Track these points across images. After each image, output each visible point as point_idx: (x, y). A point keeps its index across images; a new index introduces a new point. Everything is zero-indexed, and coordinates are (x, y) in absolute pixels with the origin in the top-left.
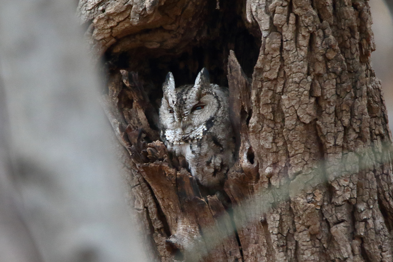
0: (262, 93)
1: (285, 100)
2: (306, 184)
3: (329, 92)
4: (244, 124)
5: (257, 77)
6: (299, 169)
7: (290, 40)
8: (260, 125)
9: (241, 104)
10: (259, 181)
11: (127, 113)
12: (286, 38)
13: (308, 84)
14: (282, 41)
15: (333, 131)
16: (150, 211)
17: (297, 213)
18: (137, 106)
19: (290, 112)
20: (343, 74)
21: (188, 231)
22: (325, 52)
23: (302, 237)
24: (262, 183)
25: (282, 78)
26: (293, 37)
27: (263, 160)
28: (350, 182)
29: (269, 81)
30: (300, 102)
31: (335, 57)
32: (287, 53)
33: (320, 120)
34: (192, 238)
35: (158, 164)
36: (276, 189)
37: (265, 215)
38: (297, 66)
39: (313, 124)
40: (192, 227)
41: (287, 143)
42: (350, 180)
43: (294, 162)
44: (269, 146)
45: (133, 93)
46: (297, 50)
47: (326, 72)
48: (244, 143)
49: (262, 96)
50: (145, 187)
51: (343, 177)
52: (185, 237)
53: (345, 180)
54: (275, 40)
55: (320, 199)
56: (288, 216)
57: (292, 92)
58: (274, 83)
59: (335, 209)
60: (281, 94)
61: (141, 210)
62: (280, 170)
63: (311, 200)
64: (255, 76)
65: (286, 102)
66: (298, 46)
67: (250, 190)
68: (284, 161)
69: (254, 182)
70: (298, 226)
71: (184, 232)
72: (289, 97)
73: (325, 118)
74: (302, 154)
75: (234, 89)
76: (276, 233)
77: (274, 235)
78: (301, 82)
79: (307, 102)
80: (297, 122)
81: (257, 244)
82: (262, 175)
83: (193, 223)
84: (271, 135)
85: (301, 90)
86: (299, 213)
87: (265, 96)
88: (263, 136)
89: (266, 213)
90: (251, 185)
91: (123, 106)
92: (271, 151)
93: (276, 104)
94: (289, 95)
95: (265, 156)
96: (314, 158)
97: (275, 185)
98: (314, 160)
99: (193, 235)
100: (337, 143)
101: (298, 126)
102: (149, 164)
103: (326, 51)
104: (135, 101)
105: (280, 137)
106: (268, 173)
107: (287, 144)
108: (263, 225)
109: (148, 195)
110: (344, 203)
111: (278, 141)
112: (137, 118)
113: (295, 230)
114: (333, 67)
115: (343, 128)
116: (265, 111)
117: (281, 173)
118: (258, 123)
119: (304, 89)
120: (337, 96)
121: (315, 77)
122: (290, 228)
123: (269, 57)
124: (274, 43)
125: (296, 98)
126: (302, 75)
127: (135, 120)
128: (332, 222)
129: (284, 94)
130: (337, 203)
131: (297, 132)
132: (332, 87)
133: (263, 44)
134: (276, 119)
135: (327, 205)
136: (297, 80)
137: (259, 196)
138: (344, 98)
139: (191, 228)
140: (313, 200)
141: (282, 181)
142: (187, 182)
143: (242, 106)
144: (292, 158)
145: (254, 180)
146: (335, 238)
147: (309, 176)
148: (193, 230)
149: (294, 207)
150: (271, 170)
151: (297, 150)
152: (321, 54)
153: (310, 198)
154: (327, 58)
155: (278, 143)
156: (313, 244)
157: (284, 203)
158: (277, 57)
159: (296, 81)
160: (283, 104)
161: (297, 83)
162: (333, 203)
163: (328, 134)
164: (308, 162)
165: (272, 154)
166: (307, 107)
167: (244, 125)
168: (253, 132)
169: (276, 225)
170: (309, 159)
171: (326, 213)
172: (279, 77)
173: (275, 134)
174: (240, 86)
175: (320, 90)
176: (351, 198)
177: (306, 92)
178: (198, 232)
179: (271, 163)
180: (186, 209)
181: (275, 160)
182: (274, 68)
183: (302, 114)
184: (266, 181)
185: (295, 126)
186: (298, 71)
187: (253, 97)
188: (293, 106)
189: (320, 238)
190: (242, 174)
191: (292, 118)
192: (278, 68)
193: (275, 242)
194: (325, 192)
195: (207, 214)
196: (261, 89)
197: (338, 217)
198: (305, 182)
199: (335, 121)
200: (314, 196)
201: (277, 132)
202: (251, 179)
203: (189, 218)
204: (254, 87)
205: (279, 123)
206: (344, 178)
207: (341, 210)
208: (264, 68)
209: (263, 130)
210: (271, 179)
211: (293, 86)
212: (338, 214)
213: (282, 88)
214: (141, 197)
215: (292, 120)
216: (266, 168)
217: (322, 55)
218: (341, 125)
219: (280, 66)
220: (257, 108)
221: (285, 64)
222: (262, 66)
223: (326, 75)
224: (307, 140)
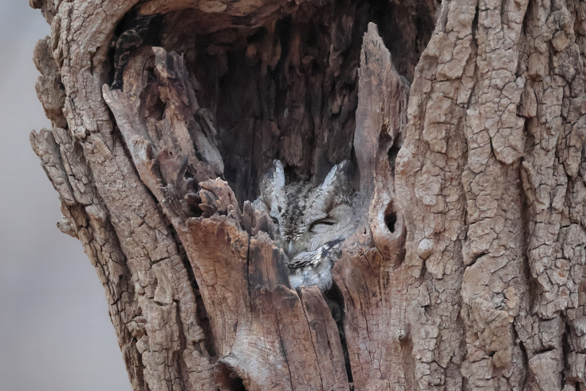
0: (430, 103)
1: (473, 118)
2: (493, 273)
3: (550, 111)
4: (384, 157)
5: (424, 72)
6: (484, 247)
7: (492, 8)
8: (419, 161)
9: (380, 121)
10: (403, 264)
11: (154, 128)
12: (486, 4)
13: (516, 92)
14: (477, 9)
15: (549, 183)
16: (183, 308)
17: (471, 327)
18: (175, 114)
19: (479, 141)
20: (577, 80)
21: (260, 347)
22: (551, 36)
23: (477, 371)
24: (409, 267)
25: (471, 77)
26: (498, 4)
27: (415, 226)
28: (568, 279)
29: (447, 80)
30: (500, 124)
31: (567, 48)
32: (485, 33)
33: (529, 159)
34: (266, 360)
35: (218, 221)
36: (434, 280)
37: (408, 327)
38: (501, 58)
39: (516, 166)
40: (266, 339)
41: (468, 197)
42: (570, 274)
43: (476, 233)
44: (431, 201)
45: (170, 91)
46: (502, 29)
47: (548, 73)
48: (381, 194)
49: (431, 108)
50: (178, 263)
51: (558, 268)
52: (252, 357)
53: (561, 275)
54: (465, 7)
55: (514, 304)
56: (453, 331)
57: (488, 104)
58: (454, 85)
59: (539, 326)
60: (466, 106)
61: (166, 304)
62: (447, 246)
63: (499, 305)
64: (421, 71)
65: (474, 122)
66: (506, 22)
67: (382, 281)
68: (456, 230)
69: (392, 265)
70: (472, 350)
71: (251, 349)
72: (480, 113)
73: (539, 156)
74: (491, 219)
75: (370, 94)
76: (429, 360)
77: (424, 364)
78: (505, 88)
79: (511, 125)
80: (490, 159)
81: (386, 380)
82: (411, 254)
83: (269, 333)
84: (438, 180)
85: (504, 101)
86: (476, 327)
87: (435, 109)
88: (423, 182)
89: (412, 323)
90: (386, 270)
91: (147, 113)
92: (433, 210)
93: (453, 124)
94: (482, 108)
95: (420, 218)
96: (511, 230)
97: (435, 273)
98: (510, 231)
99: (268, 355)
100: (553, 205)
101: (491, 166)
102: (201, 219)
103: (554, 34)
104: (173, 107)
105: (455, 186)
106: (425, 250)
107: (465, 199)
108: (401, 346)
109: (183, 278)
110: (555, 315)
111: (448, 192)
112: (172, 138)
113: (464, 358)
114: (562, 66)
115: (566, 178)
116: (432, 136)
117: (448, 251)
118: (414, 157)
119: (509, 101)
120: (562, 118)
121: (529, 81)
122: (454, 353)
123: (452, 37)
124: (463, 13)
125: (494, 116)
126: (508, 74)
127: (168, 140)
128: (531, 348)
129: (472, 107)
130: (544, 314)
131: (488, 178)
132: (555, 102)
133: (444, 13)
134: (451, 152)
135: (526, 317)
136: (499, 83)
137: (399, 291)
138: (574, 124)
139: (264, 342)
140: (503, 304)
141: (448, 266)
142: (267, 256)
143: (384, 126)
144: (473, 225)
145: (393, 261)
146: (536, 377)
147: (500, 260)
148: (268, 347)
149: (468, 315)
150: (430, 246)
151: (485, 211)
152: (546, 39)
153: (498, 300)
154: (554, 48)
155: (449, 195)
156: (496, 385)
157: (447, 307)
158: (465, 39)
159: (496, 85)
160: (468, 125)
161: (498, 88)
162: (537, 314)
163: (542, 186)
164: (501, 236)
165: (436, 215)
166: (511, 134)
167: (383, 161)
168: (403, 173)
169: (429, 346)
170: (503, 230)
171: (523, 332)
172: (464, 76)
173: (445, 180)
174: (384, 88)
175: (536, 105)
176: (567, 308)
177: (512, 107)
178: (277, 350)
179: (432, 232)
180: (259, 307)
181: (440, 228)
182: (458, 57)
183: (501, 147)
184: (417, 264)
185: (486, 167)
186: (502, 66)
187: (412, 109)
188: (486, 130)
189: (508, 376)
190: (372, 249)
191: (482, 151)
192: (466, 58)
193: (426, 377)
194: (523, 293)
195: (298, 319)
196: (429, 96)
197: (544, 341)
198: (492, 271)
199: (554, 165)
200: (505, 298)
201: (449, 176)
202: (388, 259)
203: (262, 324)
204: (415, 90)
205: (455, 159)
206: (559, 270)
207: (550, 327)
208: (440, 55)
209: (423, 172)
210: (427, 262)
211: (491, 94)
212: (544, 334)
213: (469, 95)
214: (168, 281)
215: (481, 156)
216: (420, 241)
217: (545, 42)
218: (563, 172)
219: (470, 55)
220: (416, 129)
221: (479, 52)
222: (437, 53)
223: (548, 79)
224: (503, 194)
